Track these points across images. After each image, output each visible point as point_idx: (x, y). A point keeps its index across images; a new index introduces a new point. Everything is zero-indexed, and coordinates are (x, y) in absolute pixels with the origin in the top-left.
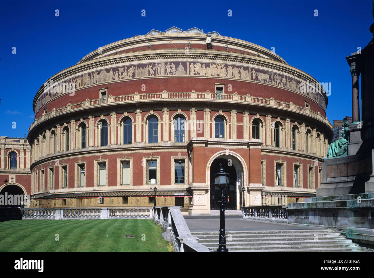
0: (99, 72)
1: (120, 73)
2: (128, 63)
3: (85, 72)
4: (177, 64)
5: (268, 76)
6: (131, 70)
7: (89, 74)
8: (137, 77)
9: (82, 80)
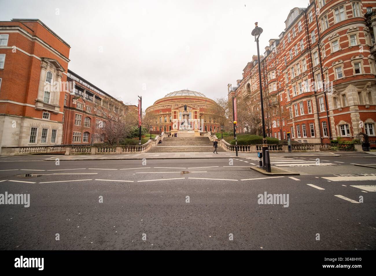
0: (160, 107)
2: (166, 105)
4: (176, 105)
5: (197, 106)
9: (156, 108)
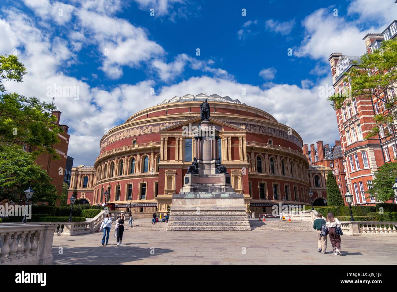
1: (144, 130)
3: (125, 129)
6: (150, 127)
7: (127, 130)
8: (153, 132)
9: (124, 134)
